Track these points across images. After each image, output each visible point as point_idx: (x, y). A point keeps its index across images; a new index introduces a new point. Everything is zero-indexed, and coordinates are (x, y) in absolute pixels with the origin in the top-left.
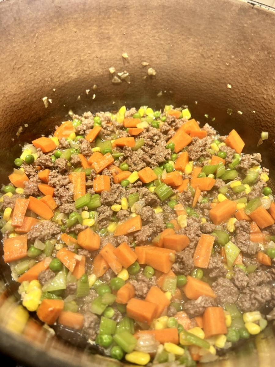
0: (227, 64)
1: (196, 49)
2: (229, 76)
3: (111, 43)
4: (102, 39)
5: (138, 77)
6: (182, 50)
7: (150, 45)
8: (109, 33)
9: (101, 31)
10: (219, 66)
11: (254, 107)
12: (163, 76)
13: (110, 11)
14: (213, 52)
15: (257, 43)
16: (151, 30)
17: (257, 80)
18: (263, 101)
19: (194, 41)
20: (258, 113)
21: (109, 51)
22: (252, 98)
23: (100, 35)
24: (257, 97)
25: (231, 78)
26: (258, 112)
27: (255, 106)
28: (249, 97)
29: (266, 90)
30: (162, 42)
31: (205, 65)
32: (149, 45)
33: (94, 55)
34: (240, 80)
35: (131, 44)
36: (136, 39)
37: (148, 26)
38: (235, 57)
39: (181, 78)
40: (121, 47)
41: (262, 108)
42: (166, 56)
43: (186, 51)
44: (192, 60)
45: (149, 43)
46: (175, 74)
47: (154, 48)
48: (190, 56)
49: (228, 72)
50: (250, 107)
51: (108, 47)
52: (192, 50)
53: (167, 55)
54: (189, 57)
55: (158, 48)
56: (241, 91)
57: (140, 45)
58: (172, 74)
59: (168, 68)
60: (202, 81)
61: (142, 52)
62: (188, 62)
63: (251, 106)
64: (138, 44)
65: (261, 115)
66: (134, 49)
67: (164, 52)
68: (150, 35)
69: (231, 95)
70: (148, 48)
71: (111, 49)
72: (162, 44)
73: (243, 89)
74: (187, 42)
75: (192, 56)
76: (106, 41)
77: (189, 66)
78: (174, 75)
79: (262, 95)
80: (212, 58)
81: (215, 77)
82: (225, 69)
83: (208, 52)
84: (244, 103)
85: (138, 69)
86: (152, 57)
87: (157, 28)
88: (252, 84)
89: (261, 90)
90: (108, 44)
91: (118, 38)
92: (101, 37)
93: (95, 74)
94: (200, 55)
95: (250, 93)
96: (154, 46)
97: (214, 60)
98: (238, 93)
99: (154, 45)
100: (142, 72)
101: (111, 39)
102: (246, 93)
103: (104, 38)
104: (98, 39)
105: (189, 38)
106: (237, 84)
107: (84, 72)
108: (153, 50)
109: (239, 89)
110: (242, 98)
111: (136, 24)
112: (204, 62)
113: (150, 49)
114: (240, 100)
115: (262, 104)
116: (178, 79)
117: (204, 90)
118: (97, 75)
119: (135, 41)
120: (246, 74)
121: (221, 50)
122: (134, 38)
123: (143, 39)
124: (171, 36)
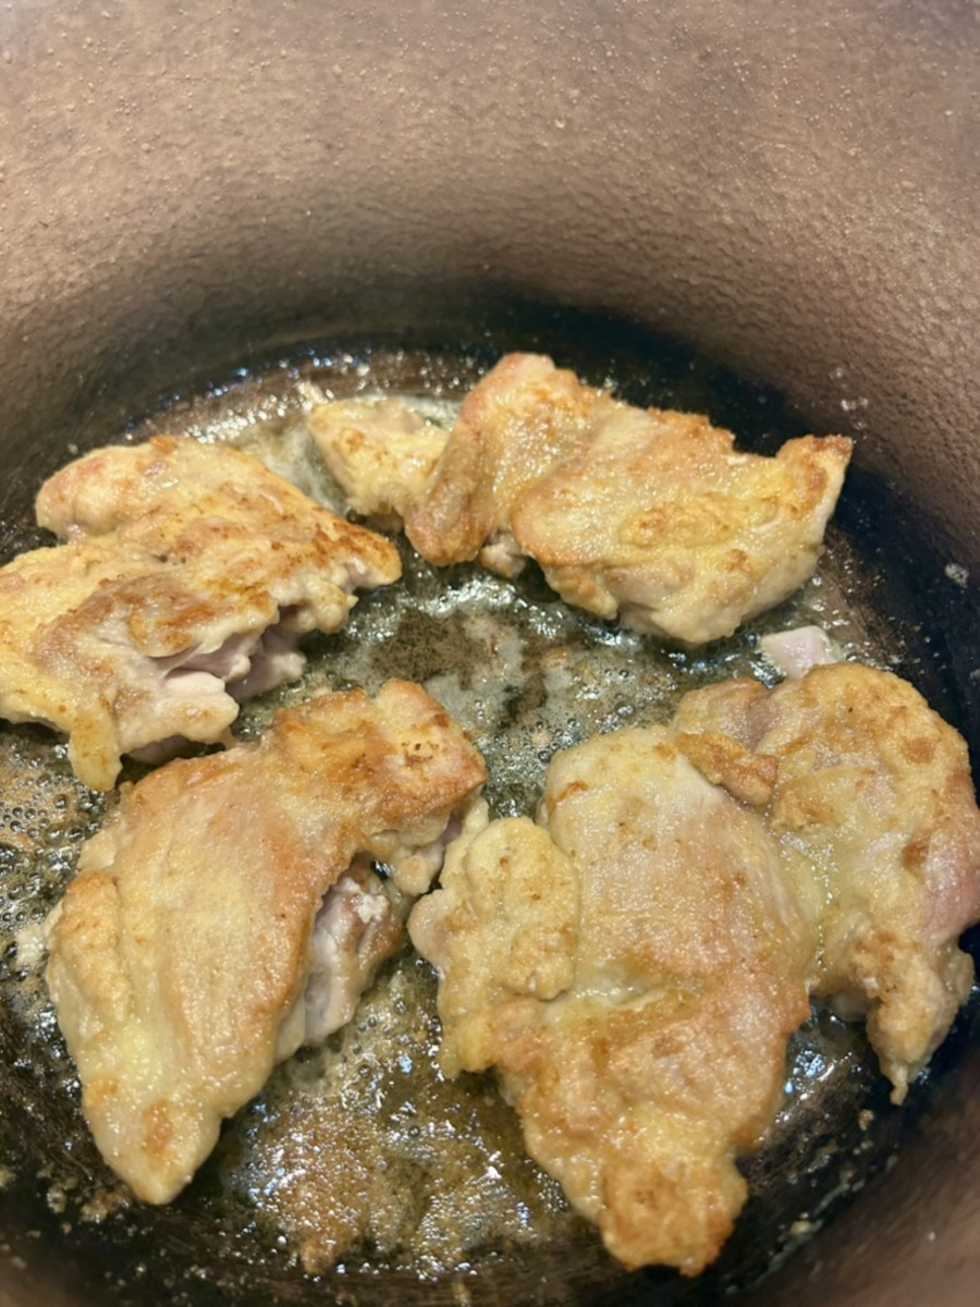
0: (561, 125)
1: (425, 93)
2: (576, 169)
3: (82, 152)
4: (40, 148)
5: (232, 251)
6: (375, 105)
7: (242, 117)
8: (59, 115)
9: (26, 118)
10: (532, 137)
11: (696, 263)
12: (329, 220)
13: (37, 28)
14: (494, 88)
15: (651, 27)
16: (231, 58)
17: (683, 163)
18: (724, 234)
19: (412, 62)
20: (716, 283)
21: (87, 185)
22: (680, 231)
23: (27, 136)
24: (699, 228)
25: (587, 172)
26: (716, 278)
27: (700, 259)
28: (669, 230)
29: (725, 196)
30: (288, 95)
31: (478, 143)
32: (237, 118)
33: (30, 221)
34: (621, 177)
35: (166, 133)
36: (180, 107)
37: (212, 45)
38: (583, 92)
39: (397, 214)
40: (129, 157)
41: (727, 261)
42: (314, 146)
43: (392, 107)
44: (422, 137)
45: (234, 111)
46: (370, 204)
47: (262, 128)
48: (410, 122)
49: (572, 154)
50: (680, 264)
51: (74, 170)
52: (414, 99)
53: (320, 141)
54: (407, 129)
55: (278, 120)
56: (636, 212)
57: (204, 125)
58: (360, 205)
59: (340, 189)
60: (480, 206)
61: (218, 151)
62: (410, 148)
63: (684, 262)
64: (194, 128)
65: (728, 289)
66: (183, 147)
67: (307, 130)
68: (230, 77)
69: (603, 236)
70: (238, 133)
71: (91, 176)
72: (286, 103)
73: (642, 206)
74: (383, 72)
75: (417, 121)
76: (59, 150)
77: (415, 160)
78: (370, 209)
79: (715, 218)
80: (495, 113)
81: (527, 180)
82: (556, 144)
83: (475, 94)
84: (656, 254)
85: (223, 224)
86: (264, 161)
87: (251, 45)
88: (669, 183)
89: (708, 200)
90: (73, 160)
91: (105, 127)
92: (35, 142)
93: (60, 292)
94: (445, 110)
95: (669, 215)
96: (260, 119)
97: (505, 120)
98: (628, 224)
99: (256, 113)
100: (242, 228)
101: (78, 138)
102: (655, 220)
103: (48, 143)
104: (25, 152)
105: (389, 57)
106: (616, 191)
107: (13, 298)
108: (261, 135)
109: (626, 210)
110: (645, 238)
111: (160, 50)
112: (471, 133)
113: (246, 132)
114: (640, 248)
115: (722, 250)
116: (385, 220)
117: (497, 238)
118: (66, 293)
119: (176, 119)
120: (639, 147)
121: (523, 77)
122: (168, 106)
123: (206, 100)
124: (316, 63)
